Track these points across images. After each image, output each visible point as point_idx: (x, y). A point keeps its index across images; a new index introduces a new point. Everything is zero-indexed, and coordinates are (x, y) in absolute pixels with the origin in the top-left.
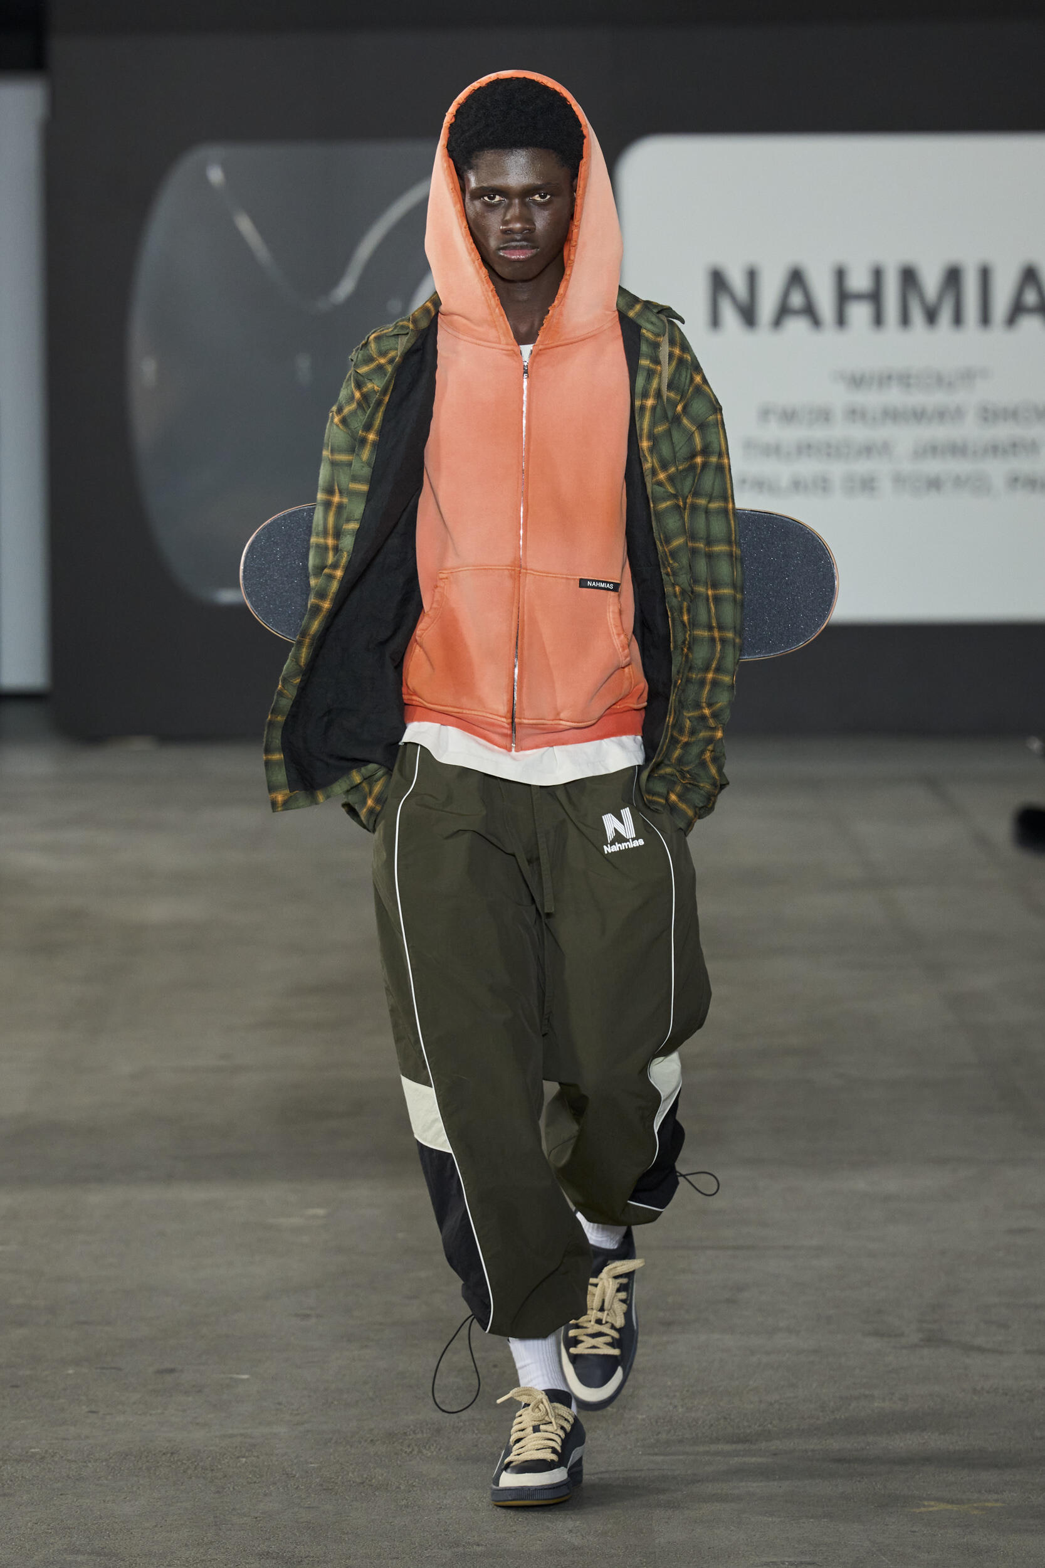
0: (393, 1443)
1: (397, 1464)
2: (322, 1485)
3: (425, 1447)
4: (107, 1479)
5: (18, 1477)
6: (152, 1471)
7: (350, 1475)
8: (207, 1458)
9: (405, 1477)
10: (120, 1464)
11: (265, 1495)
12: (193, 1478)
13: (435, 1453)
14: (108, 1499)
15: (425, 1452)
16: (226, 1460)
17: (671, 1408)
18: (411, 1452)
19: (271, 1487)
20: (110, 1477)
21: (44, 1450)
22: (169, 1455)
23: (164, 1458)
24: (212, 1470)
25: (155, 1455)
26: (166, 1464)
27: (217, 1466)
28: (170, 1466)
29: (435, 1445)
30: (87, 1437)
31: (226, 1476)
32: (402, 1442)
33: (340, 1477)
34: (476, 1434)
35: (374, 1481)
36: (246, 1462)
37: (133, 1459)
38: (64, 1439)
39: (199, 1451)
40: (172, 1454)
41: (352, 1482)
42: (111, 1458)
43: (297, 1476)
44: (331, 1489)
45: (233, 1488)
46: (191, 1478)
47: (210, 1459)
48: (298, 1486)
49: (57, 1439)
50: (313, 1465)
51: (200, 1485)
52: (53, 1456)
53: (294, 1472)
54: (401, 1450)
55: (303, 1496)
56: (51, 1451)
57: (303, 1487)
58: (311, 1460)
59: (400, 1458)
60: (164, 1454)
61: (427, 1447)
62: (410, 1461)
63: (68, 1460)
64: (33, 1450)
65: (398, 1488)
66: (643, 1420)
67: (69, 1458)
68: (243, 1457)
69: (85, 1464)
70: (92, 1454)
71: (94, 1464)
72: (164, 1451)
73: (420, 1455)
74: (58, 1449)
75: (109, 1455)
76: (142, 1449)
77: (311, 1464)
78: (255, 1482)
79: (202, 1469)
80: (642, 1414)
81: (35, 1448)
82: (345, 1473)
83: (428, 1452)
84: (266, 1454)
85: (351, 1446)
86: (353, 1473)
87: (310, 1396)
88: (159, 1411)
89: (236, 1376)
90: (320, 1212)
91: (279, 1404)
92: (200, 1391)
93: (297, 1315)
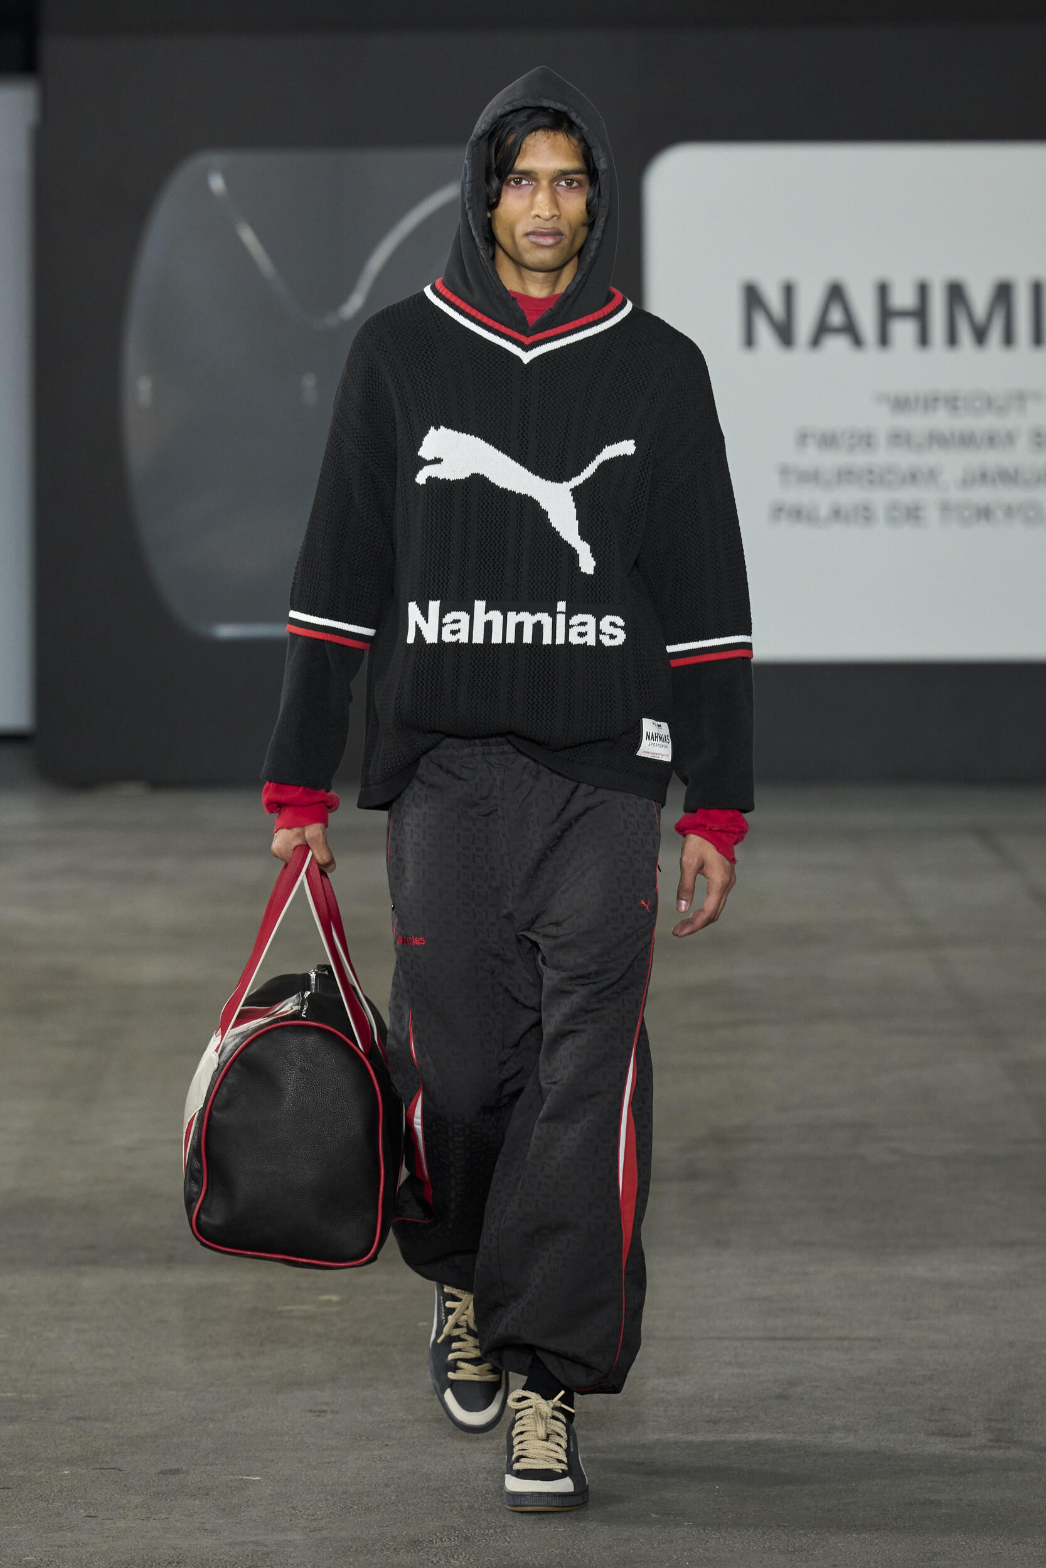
0: (418, 1552)
3: (454, 1558)
13: (464, 1563)
15: (451, 1560)
18: (438, 1561)
21: (39, 1558)
22: (175, 1563)
25: (159, 1564)
29: (464, 1554)
30: (85, 1544)
32: (428, 1551)
34: (509, 1542)
38: (62, 1545)
39: (208, 1560)
49: (52, 1546)
56: (46, 1559)
60: (170, 1563)
70: (90, 1563)
72: (170, 1559)
74: (53, 1557)
75: (110, 1564)
76: (146, 1558)
81: (28, 1556)
83: (455, 1562)
85: (373, 1555)
87: (326, 1500)
88: (163, 1516)
89: (245, 1477)
90: (335, 1298)
91: (294, 1508)
92: (207, 1494)
93: (310, 1411)
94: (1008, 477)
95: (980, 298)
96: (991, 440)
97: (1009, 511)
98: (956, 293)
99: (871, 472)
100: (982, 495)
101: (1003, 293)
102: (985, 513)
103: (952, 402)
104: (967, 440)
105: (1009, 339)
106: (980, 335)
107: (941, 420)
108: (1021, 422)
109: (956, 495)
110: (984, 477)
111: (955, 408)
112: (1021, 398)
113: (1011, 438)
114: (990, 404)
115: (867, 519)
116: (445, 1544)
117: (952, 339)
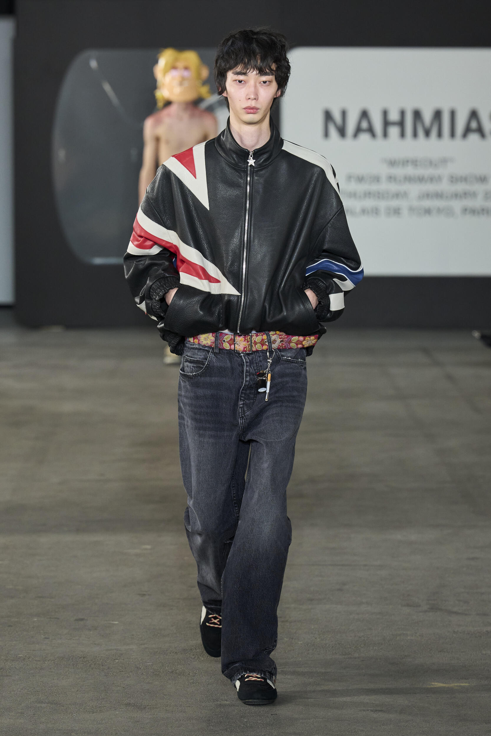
0: (186, 654)
1: (188, 663)
2: (153, 673)
3: (201, 656)
4: (54, 669)
5: (13, 668)
6: (75, 666)
7: (166, 668)
8: (100, 660)
9: (192, 669)
10: (60, 662)
11: (128, 677)
12: (94, 669)
13: (205, 658)
14: (55, 678)
16: (109, 661)
17: (314, 639)
18: (194, 658)
19: (130, 673)
20: (55, 668)
21: (24, 656)
22: (82, 658)
23: (80, 660)
24: (103, 665)
25: (76, 658)
26: (81, 662)
27: (105, 664)
28: (83, 663)
30: (44, 650)
31: (109, 668)
32: (190, 653)
33: (162, 669)
35: (177, 671)
36: (118, 662)
37: (66, 660)
38: (34, 650)
39: (96, 657)
40: (84, 658)
41: (167, 672)
42: (56, 659)
43: (142, 669)
44: (158, 675)
45: (113, 674)
46: (93, 669)
47: (101, 660)
48: (143, 673)
49: (30, 650)
50: (149, 664)
51: (97, 672)
52: (29, 658)
53: (140, 667)
54: (190, 657)
55: (145, 678)
56: (27, 656)
57: (145, 674)
58: (148, 661)
59: (189, 660)
60: (80, 658)
61: (202, 656)
62: (194, 662)
63: (36, 660)
64: (20, 655)
65: (189, 674)
66: (301, 644)
67: (36, 659)
68: (117, 659)
69: (44, 662)
70: (46, 658)
71: (48, 662)
72: (80, 656)
73: (199, 659)
74: (31, 655)
75: (55, 658)
76: (70, 655)
77: (149, 663)
78: (123, 671)
79: (98, 665)
80: (300, 642)
82: (164, 667)
84: (127, 658)
85: (167, 655)
86: (168, 667)
87: (147, 632)
88: (77, 638)
89: (112, 622)
90: (148, 547)
91: (133, 635)
92: (96, 629)
93: (139, 594)
94: (439, 195)
95: (427, 116)
96: (432, 179)
97: (439, 211)
98: (417, 115)
99: (379, 193)
100: (427, 203)
101: (438, 115)
102: (428, 211)
103: (415, 163)
104: (421, 180)
105: (440, 135)
106: (427, 133)
107: (410, 170)
108: (445, 172)
109: (415, 203)
110: (427, 196)
111: (416, 165)
112: (444, 161)
113: (439, 179)
114: (431, 163)
115: (376, 213)
116: (198, 650)
117: (415, 135)
